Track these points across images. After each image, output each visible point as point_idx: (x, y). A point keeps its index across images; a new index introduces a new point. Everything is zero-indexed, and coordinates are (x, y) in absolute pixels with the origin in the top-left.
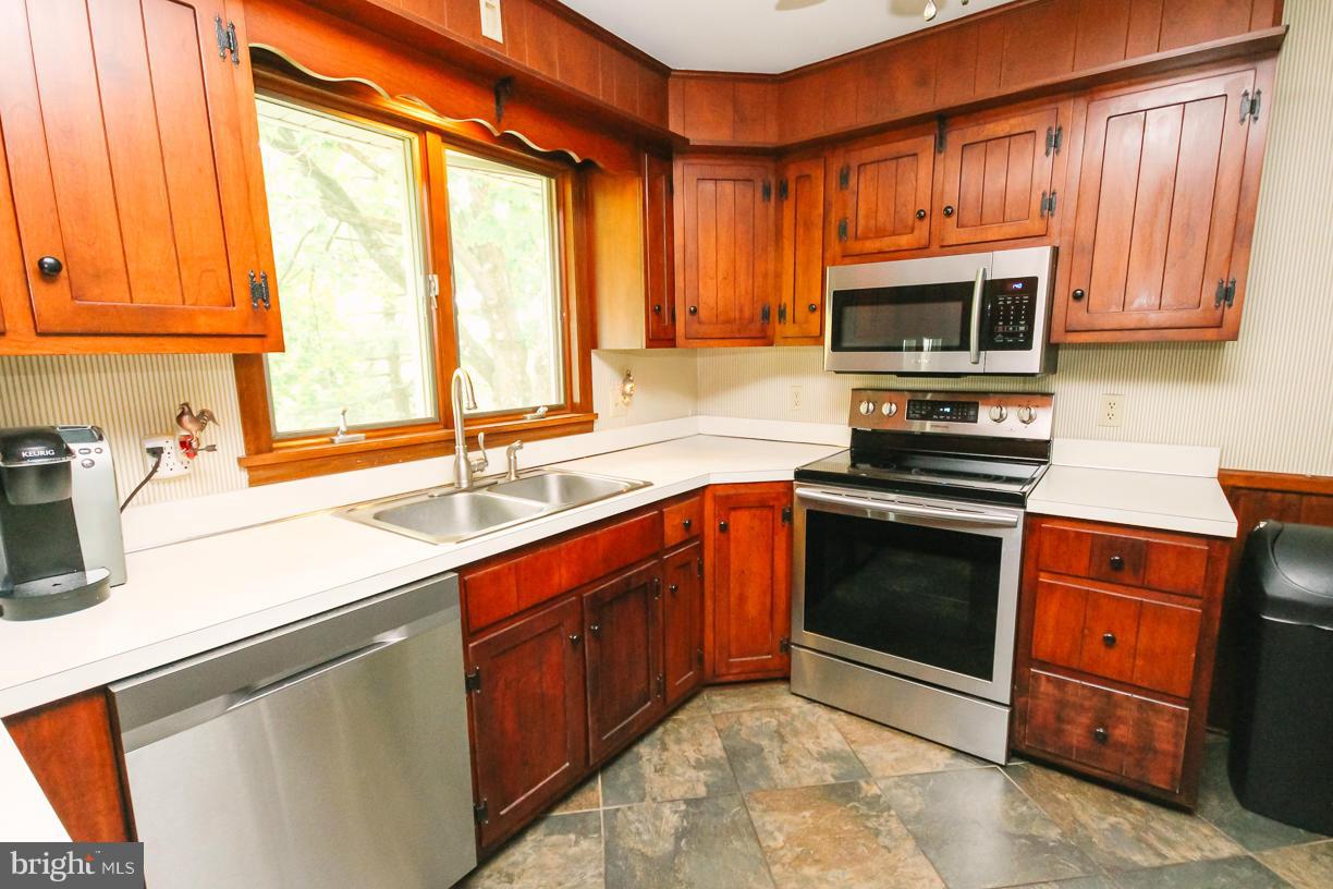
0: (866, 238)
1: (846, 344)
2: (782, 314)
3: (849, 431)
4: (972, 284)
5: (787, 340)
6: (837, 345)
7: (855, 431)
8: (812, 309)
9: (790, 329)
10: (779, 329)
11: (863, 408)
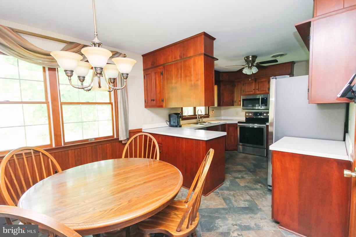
0: (247, 92)
1: (244, 106)
2: (235, 102)
3: (245, 118)
4: (260, 98)
5: (236, 105)
6: (243, 106)
7: (246, 118)
8: (240, 101)
9: (236, 104)
10: (235, 104)
11: (247, 114)
